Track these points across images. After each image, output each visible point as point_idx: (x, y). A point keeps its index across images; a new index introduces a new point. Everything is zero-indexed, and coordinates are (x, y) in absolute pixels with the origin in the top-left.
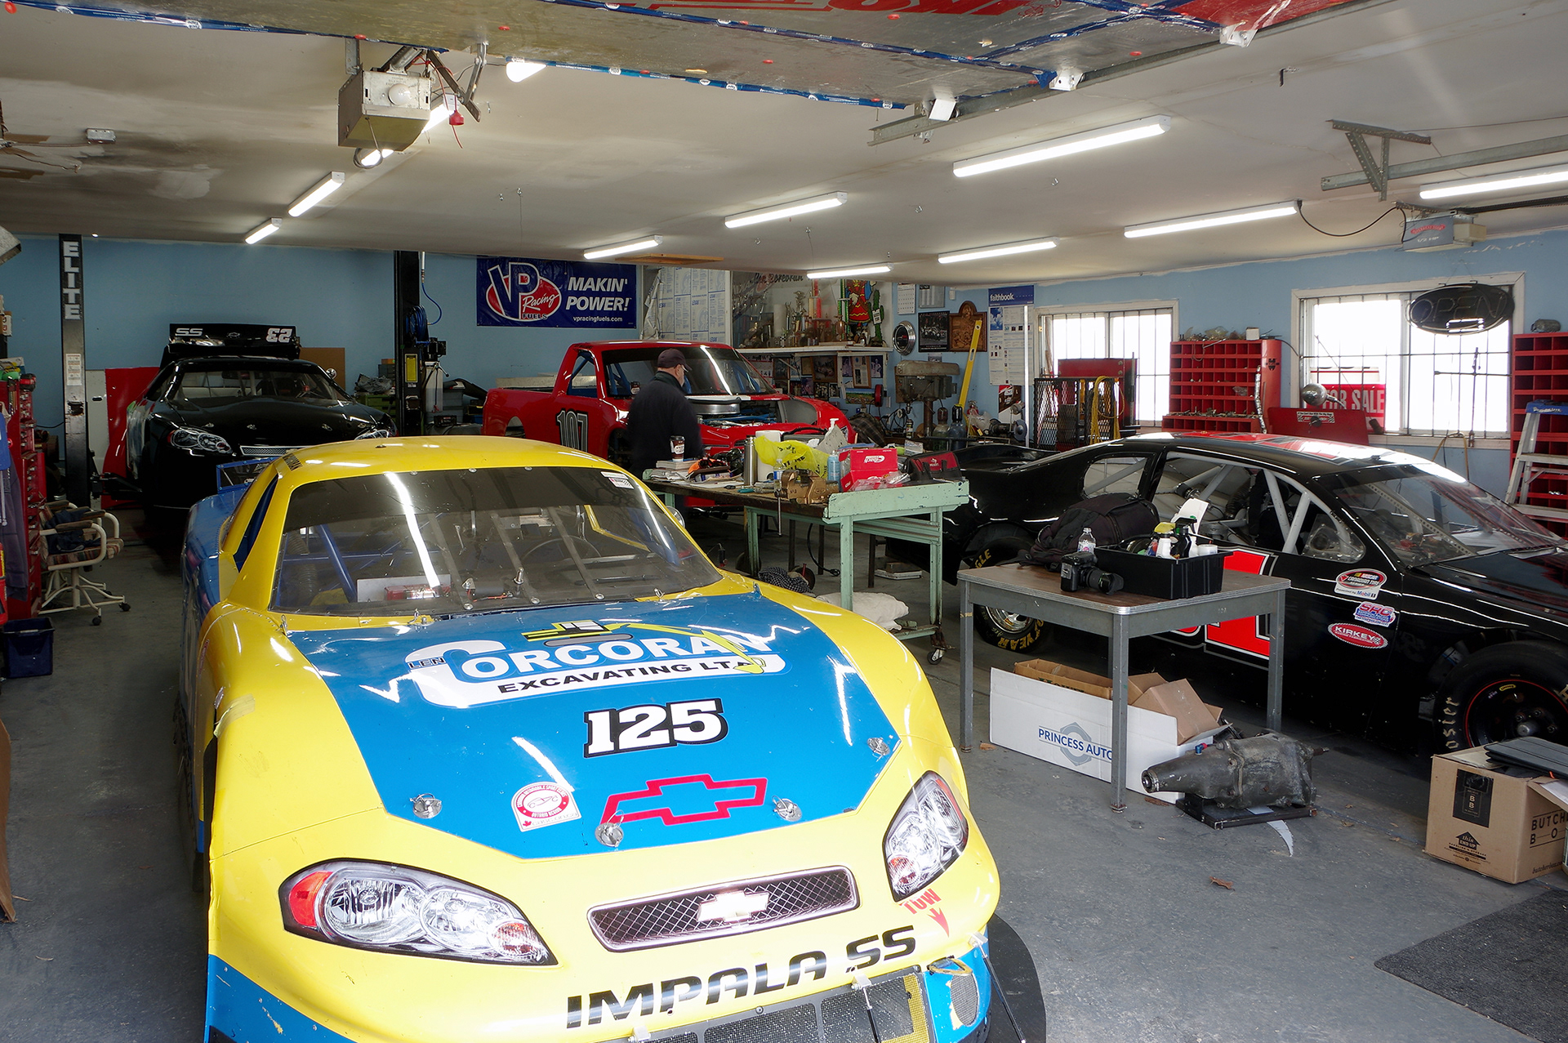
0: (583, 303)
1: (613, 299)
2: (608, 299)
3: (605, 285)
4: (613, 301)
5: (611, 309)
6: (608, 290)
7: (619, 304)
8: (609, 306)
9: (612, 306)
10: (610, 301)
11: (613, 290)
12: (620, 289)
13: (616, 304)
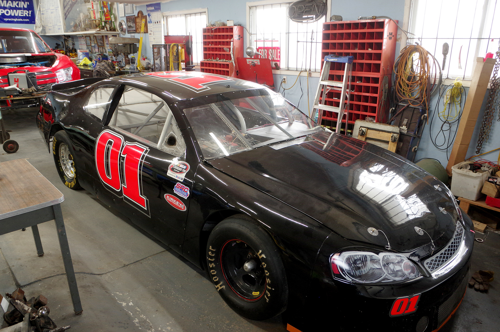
0: (7, 12)
1: (22, 11)
2: (20, 11)
3: (18, 4)
4: (23, 12)
5: (22, 15)
6: (20, 7)
7: (26, 13)
8: (21, 14)
9: (23, 14)
10: (21, 12)
11: (22, 7)
12: (26, 7)
13: (25, 13)
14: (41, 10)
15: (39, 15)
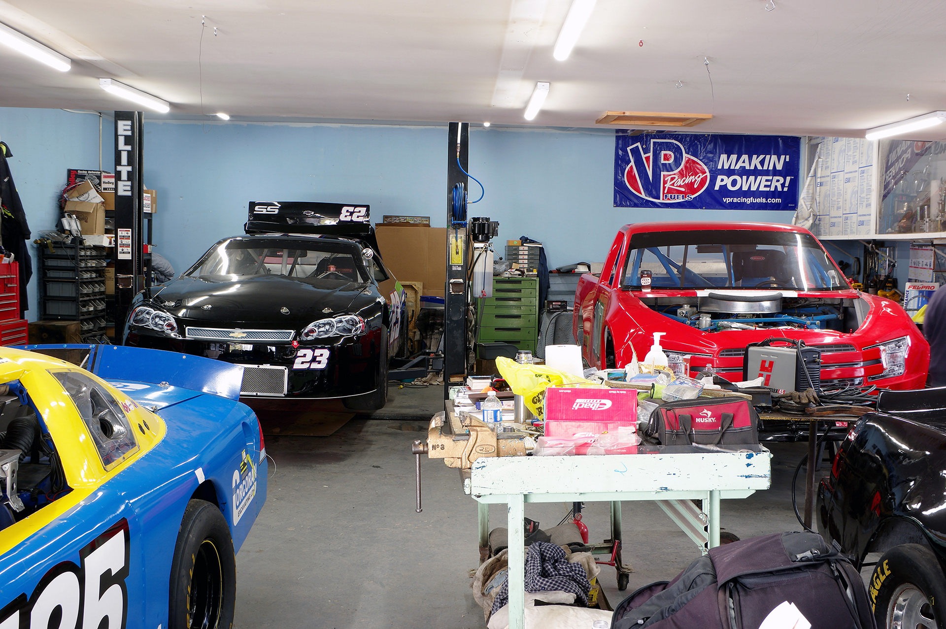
0: (734, 183)
1: (770, 178)
2: (765, 178)
3: (762, 163)
5: (768, 189)
6: (765, 168)
7: (777, 183)
8: (766, 186)
9: (769, 186)
10: (767, 181)
11: (771, 168)
12: (779, 167)
13: (774, 184)
14: (819, 174)
15: (811, 187)
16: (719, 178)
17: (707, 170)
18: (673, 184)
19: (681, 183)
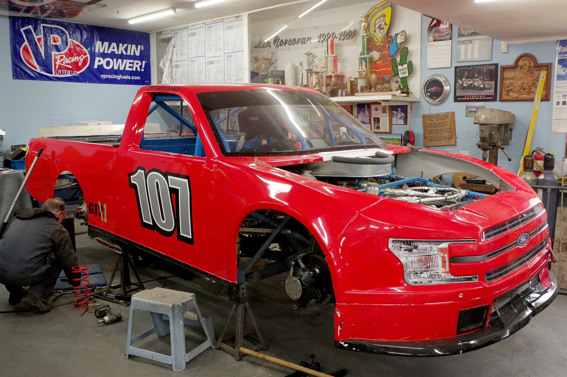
0: (108, 64)
2: (129, 61)
3: (126, 49)
4: (133, 63)
6: (128, 54)
9: (132, 67)
11: (132, 54)
12: (138, 54)
13: (135, 66)
16: (97, 59)
17: (87, 53)
18: (62, 62)
19: (68, 61)
